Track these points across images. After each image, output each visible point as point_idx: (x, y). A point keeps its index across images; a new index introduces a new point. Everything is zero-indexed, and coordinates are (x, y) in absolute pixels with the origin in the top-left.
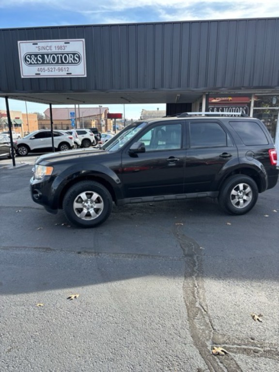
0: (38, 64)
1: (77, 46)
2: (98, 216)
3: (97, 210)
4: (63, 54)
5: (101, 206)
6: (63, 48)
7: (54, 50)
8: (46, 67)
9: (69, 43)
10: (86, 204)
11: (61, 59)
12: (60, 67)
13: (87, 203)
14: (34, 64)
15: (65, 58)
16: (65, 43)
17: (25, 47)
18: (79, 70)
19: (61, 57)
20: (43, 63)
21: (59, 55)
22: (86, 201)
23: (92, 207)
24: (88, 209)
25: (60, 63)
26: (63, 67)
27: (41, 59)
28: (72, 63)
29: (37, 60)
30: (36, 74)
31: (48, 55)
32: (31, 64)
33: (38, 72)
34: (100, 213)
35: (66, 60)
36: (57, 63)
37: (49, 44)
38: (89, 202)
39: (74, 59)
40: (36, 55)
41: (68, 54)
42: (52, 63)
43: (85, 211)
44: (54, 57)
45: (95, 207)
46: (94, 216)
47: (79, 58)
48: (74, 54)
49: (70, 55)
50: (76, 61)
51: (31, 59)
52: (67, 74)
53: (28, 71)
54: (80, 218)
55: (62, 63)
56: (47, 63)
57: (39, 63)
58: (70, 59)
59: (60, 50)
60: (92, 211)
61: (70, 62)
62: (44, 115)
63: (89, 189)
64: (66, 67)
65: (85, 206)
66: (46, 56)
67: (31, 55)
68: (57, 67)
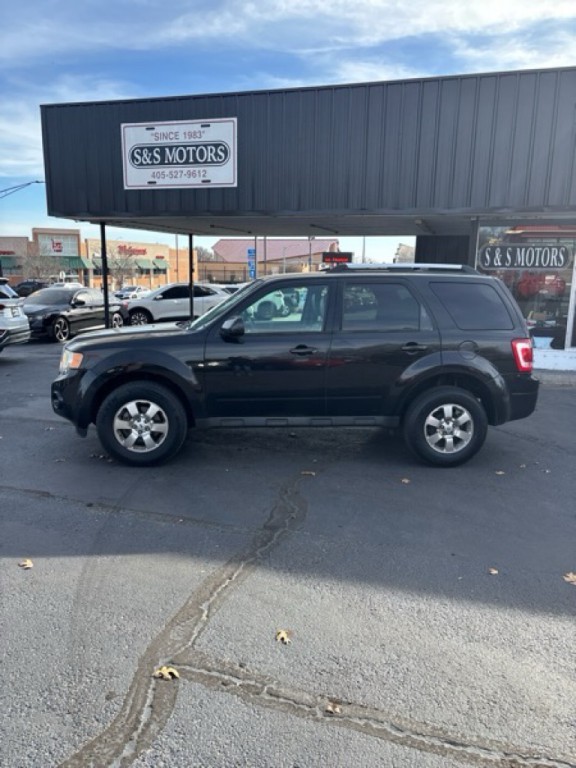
0: (153, 164)
1: (224, 130)
2: (157, 445)
3: (156, 436)
4: (197, 146)
5: (164, 427)
6: (198, 135)
7: (182, 139)
8: (167, 170)
9: (209, 126)
10: (136, 423)
11: (193, 155)
12: (192, 169)
13: (139, 421)
14: (148, 164)
15: (201, 152)
16: (202, 126)
17: (134, 135)
18: (224, 175)
19: (194, 152)
20: (162, 163)
21: (191, 149)
22: (137, 418)
23: (147, 429)
24: (140, 432)
25: (191, 163)
26: (197, 169)
27: (159, 155)
28: (213, 162)
29: (153, 158)
30: (150, 183)
31: (171, 148)
32: (141, 164)
33: (152, 180)
34: (162, 441)
35: (202, 156)
36: (187, 162)
37: (175, 129)
38: (143, 420)
39: (216, 155)
40: (151, 149)
41: (206, 146)
42: (178, 163)
43: (134, 435)
44: (181, 153)
45: (153, 429)
46: (151, 446)
47: (225, 152)
48: (217, 146)
49: (209, 148)
50: (221, 157)
51: (141, 155)
52: (204, 181)
53: (136, 178)
54: (125, 448)
55: (196, 162)
56: (169, 164)
57: (155, 162)
58: (209, 155)
59: (192, 140)
60: (147, 437)
61: (209, 160)
62: (211, 251)
63: (144, 397)
64: (202, 169)
65: (135, 427)
66: (167, 150)
67: (142, 149)
68: (185, 170)
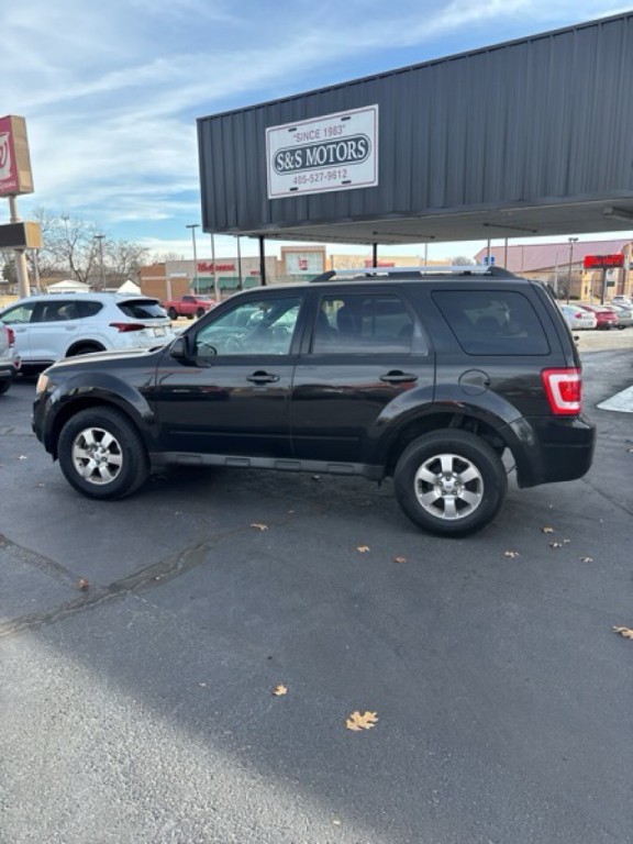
0: (295, 168)
1: (364, 122)
2: (113, 478)
3: (112, 468)
4: (337, 143)
5: (118, 459)
6: (338, 130)
7: (323, 137)
8: (307, 174)
9: (349, 118)
10: (93, 452)
11: (334, 154)
12: (332, 170)
13: (96, 450)
14: (290, 169)
15: (342, 149)
16: (343, 119)
17: (279, 139)
18: (364, 174)
19: (335, 150)
20: (303, 166)
21: (331, 147)
22: (94, 447)
23: (104, 459)
24: (98, 462)
25: (332, 163)
26: (337, 169)
27: (300, 158)
28: (353, 159)
29: (295, 161)
30: (292, 189)
31: (311, 148)
32: (284, 170)
33: (294, 186)
34: (117, 473)
35: (342, 154)
36: (327, 163)
37: (315, 126)
38: (99, 449)
39: (357, 151)
40: (293, 152)
41: (346, 142)
42: (318, 165)
43: (92, 465)
44: (321, 153)
45: (109, 461)
46: (107, 478)
47: (366, 146)
48: (356, 140)
49: (349, 143)
50: (361, 153)
51: (284, 160)
52: (344, 182)
53: (279, 185)
55: (336, 161)
56: (311, 166)
57: (298, 166)
58: (349, 151)
59: (333, 136)
60: (103, 468)
61: (350, 158)
64: (342, 169)
65: (93, 457)
66: (308, 151)
67: (284, 153)
68: (326, 171)
